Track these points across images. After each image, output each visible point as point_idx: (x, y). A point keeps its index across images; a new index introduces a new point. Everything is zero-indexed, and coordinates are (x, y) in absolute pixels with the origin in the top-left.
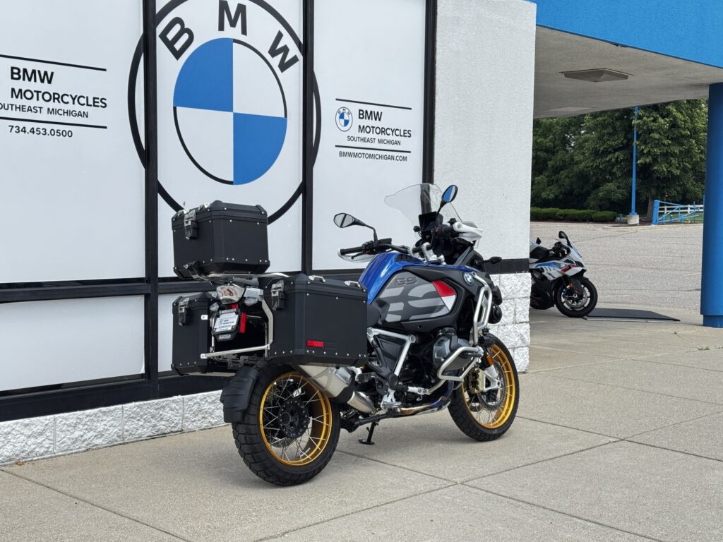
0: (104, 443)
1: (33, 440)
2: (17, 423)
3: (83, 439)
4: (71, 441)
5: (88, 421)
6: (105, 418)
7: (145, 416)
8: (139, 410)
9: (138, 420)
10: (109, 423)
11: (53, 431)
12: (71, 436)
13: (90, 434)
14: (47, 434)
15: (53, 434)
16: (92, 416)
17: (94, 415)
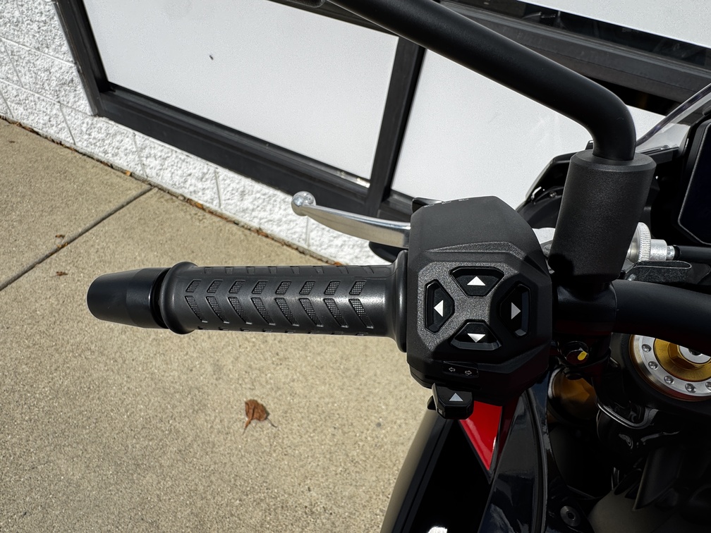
1: (192, 181)
3: (254, 214)
5: (259, 198)
11: (215, 184)
12: (238, 203)
13: (262, 214)
14: (208, 184)
15: (216, 188)
16: (264, 195)
17: (267, 196)
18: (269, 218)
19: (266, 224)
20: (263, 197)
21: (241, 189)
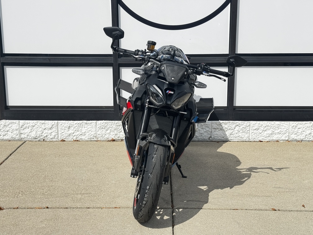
0: (86, 139)
1: (46, 131)
2: (38, 122)
3: (74, 135)
4: (67, 135)
5: (76, 126)
6: (86, 126)
7: (111, 129)
8: (106, 125)
9: (107, 130)
10: (89, 129)
11: (57, 128)
12: (67, 133)
13: (77, 133)
14: (54, 129)
15: (57, 130)
16: (78, 124)
17: (80, 124)
18: (81, 133)
19: (79, 137)
20: (78, 125)
21: (69, 126)
